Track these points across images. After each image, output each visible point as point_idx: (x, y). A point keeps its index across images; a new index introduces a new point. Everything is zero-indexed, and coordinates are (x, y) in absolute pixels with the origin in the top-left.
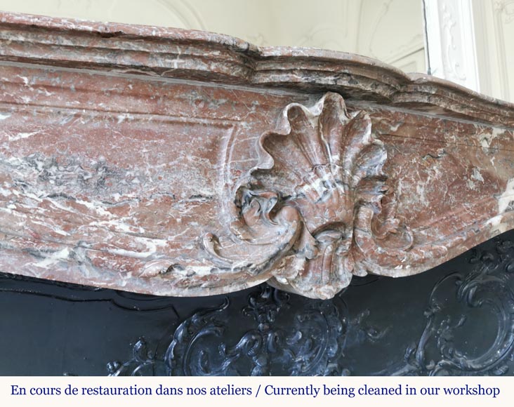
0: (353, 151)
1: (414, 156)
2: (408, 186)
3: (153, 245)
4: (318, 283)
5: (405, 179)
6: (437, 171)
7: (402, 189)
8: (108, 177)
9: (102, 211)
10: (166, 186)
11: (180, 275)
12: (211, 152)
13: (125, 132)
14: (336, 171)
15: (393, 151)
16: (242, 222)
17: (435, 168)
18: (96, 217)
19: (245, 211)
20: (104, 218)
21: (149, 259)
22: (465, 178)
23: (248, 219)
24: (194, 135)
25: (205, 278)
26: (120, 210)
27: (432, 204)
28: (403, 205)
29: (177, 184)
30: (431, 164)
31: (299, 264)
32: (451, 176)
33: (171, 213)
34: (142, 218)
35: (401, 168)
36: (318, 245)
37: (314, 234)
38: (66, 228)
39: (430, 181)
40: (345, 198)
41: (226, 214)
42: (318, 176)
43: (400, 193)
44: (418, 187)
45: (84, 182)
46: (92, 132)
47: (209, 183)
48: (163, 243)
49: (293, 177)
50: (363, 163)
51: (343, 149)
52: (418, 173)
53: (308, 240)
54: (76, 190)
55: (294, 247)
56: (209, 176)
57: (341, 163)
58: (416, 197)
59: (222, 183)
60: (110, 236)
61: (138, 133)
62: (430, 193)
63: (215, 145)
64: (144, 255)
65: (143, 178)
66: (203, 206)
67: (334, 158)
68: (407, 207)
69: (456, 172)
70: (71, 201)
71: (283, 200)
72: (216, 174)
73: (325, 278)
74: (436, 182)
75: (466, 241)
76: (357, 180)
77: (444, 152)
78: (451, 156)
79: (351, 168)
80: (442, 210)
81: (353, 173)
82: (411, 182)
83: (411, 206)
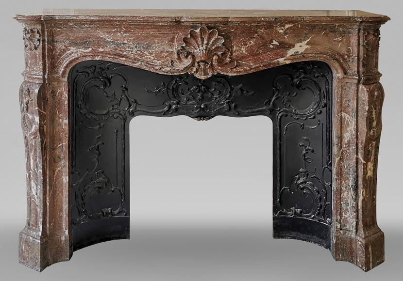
0: (213, 39)
1: (242, 38)
2: (238, 48)
3: (158, 62)
4: (201, 75)
5: (236, 46)
6: (252, 43)
7: (235, 49)
8: (148, 47)
9: (147, 54)
10: (161, 49)
11: (163, 70)
12: (172, 40)
13: (152, 36)
14: (204, 46)
16: (179, 58)
17: (251, 41)
18: (146, 55)
19: (180, 55)
20: (148, 55)
21: (157, 65)
22: (268, 44)
23: (181, 57)
24: (168, 36)
25: (169, 71)
26: (151, 54)
27: (249, 53)
28: (235, 54)
29: (164, 48)
30: (249, 40)
31: (194, 70)
32: (259, 44)
33: (162, 55)
34: (156, 56)
35: (235, 42)
36: (199, 66)
37: (198, 63)
38: (140, 57)
39: (248, 46)
40: (205, 54)
41: (176, 56)
42: (199, 48)
44: (242, 48)
45: (144, 48)
46: (145, 37)
47: (172, 48)
48: (161, 62)
49: (193, 47)
50: (218, 42)
51: (209, 39)
52: (242, 44)
53: (196, 64)
54: (142, 49)
55: (193, 65)
56: (171, 46)
57: (207, 44)
58: (241, 51)
59: (175, 48)
60: (149, 59)
61: (155, 36)
62: (248, 50)
63: (173, 38)
64: (156, 64)
65: (156, 47)
66: (170, 53)
67: (205, 42)
68: (237, 55)
69: (263, 42)
70: (141, 52)
71: (189, 54)
72: (173, 45)
73: (203, 74)
74: (251, 46)
75: (264, 66)
76: (213, 48)
77: (258, 35)
78: (261, 37)
79: (211, 45)
80: (256, 55)
81: (213, 46)
82: (239, 47)
83: (239, 54)
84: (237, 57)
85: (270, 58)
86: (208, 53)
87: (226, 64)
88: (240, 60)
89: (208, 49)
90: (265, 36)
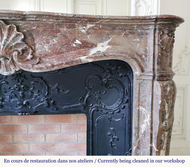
1: (44, 36)
2: (40, 46)
4: (4, 71)
5: (39, 43)
6: (55, 41)
7: (38, 47)
14: (3, 42)
15: (35, 35)
17: (54, 40)
22: (71, 43)
27: (52, 51)
28: (38, 51)
30: (52, 39)
32: (62, 42)
35: (37, 40)
39: (51, 44)
43: (37, 48)
44: (45, 46)
52: (45, 42)
57: (7, 40)
62: (51, 48)
67: (5, 38)
68: (40, 52)
69: (66, 41)
74: (54, 44)
75: (66, 63)
76: (13, 44)
77: (61, 34)
78: (64, 36)
79: (11, 41)
80: (59, 53)
81: (13, 42)
82: (42, 44)
83: (42, 52)
84: (41, 55)
85: (74, 56)
86: (6, 48)
87: (28, 60)
88: (43, 57)
89: (6, 45)
90: (68, 35)
